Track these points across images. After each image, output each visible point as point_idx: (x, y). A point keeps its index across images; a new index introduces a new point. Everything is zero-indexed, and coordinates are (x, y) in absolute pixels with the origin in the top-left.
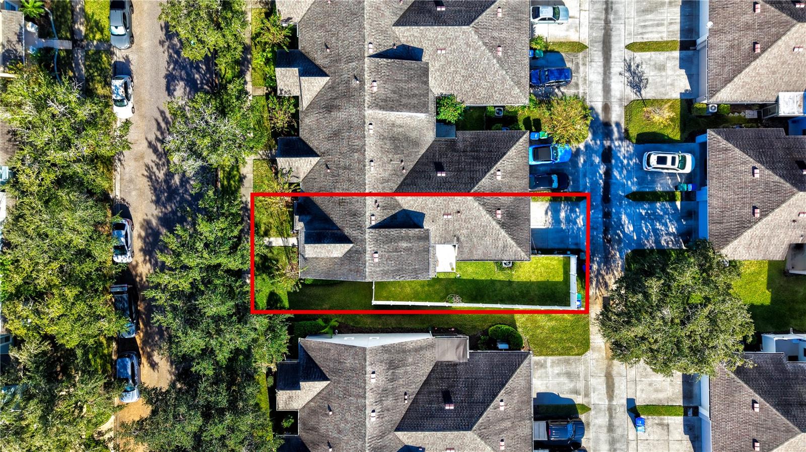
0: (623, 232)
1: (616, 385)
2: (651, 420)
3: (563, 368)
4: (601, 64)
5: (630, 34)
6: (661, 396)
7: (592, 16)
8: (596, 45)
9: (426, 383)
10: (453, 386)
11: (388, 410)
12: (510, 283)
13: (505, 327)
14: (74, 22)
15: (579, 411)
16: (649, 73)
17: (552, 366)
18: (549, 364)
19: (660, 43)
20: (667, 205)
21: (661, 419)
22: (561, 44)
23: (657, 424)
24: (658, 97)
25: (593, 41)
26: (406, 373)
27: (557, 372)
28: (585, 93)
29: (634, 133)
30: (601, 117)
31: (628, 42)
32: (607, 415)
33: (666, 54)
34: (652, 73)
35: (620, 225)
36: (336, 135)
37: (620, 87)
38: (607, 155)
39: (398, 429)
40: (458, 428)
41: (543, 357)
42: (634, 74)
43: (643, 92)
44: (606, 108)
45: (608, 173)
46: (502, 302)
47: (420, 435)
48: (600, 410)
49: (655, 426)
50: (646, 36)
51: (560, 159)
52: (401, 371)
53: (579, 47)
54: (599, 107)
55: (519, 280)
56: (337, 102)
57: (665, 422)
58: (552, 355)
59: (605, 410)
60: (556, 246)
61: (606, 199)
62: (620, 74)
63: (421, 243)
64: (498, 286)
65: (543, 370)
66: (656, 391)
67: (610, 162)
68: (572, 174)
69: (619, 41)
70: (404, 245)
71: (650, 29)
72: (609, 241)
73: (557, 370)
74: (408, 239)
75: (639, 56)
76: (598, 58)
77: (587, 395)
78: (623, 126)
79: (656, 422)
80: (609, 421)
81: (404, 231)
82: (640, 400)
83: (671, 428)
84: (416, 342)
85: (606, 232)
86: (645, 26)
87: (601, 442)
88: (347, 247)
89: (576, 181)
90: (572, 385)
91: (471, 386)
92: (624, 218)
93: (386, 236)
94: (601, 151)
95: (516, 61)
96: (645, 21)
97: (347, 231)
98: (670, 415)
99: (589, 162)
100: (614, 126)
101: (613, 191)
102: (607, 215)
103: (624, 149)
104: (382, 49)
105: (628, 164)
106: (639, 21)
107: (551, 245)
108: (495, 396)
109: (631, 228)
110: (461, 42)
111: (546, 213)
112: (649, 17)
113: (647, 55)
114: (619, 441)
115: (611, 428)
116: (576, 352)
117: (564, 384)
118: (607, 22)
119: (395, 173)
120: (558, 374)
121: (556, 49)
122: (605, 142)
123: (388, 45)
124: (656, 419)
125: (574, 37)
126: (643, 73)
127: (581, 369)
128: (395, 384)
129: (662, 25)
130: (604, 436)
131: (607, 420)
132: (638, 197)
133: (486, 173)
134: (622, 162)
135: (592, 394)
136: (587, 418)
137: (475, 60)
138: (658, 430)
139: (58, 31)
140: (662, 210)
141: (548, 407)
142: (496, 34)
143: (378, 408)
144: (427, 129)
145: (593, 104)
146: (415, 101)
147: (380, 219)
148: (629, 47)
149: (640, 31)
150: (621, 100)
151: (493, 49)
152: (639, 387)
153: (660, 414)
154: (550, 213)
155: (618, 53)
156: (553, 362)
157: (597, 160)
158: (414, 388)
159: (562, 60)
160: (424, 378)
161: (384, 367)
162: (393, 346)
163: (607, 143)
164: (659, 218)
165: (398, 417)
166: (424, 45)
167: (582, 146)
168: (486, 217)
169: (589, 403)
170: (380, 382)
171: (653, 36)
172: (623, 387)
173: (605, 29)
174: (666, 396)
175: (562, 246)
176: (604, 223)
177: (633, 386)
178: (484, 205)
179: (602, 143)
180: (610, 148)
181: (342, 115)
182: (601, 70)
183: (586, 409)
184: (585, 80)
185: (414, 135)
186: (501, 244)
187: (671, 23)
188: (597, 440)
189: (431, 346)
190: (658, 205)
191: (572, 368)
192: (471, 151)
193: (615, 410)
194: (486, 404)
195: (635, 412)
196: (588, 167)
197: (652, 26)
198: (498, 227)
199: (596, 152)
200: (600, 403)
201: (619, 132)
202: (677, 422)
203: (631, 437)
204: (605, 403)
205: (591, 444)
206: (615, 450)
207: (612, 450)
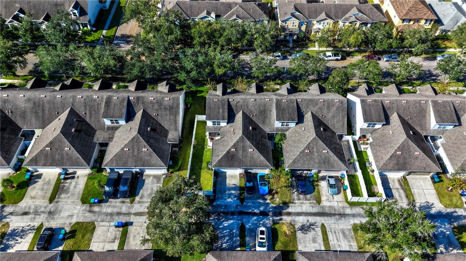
0: (224, 221)
1: (142, 217)
2: (118, 233)
3: (155, 191)
4: (312, 211)
5: (330, 225)
6: (131, 239)
7: (336, 207)
8: (321, 209)
9: (161, 125)
10: (157, 133)
11: (153, 106)
12: (201, 169)
13: (180, 162)
14: (299, 48)
15: (131, 199)
16: (310, 235)
17: (157, 186)
18: (158, 185)
19: (328, 240)
20: (238, 243)
21: (118, 238)
22: (319, 192)
23: (116, 237)
24: (298, 239)
25: (323, 207)
26: (167, 115)
27: (154, 188)
28: (295, 203)
29: (277, 226)
30: (284, 211)
31: (325, 225)
32: (126, 212)
33: (322, 243)
34: (310, 236)
35: (227, 219)
37: (301, 220)
38: (264, 214)
39: (144, 110)
40: (139, 129)
41: (162, 182)
42: (309, 227)
43: (300, 232)
44: (289, 214)
45: (255, 214)
46: (192, 166)
47: (138, 122)
48: (130, 209)
49: (115, 235)
50: (330, 233)
51: (261, 188)
52: (168, 113)
53: (319, 201)
54: (290, 210)
55: (202, 172)
57: (116, 241)
58: (163, 185)
59: (129, 211)
60: (217, 189)
61: (241, 213)
62: (308, 221)
64: (200, 164)
65: (156, 182)
66: (134, 237)
67: (261, 215)
68: (253, 197)
69: (325, 220)
70: (221, 111)
71: (334, 235)
72: (219, 214)
74: (223, 112)
75: (319, 230)
76: (315, 210)
77: (139, 202)
78: (281, 221)
79: (117, 236)
80: (123, 213)
81: (227, 111)
82: (131, 228)
83: (112, 244)
84: (179, 121)
85: (224, 213)
86: (335, 233)
87: (113, 209)
89: (250, 198)
90: (146, 195)
92: (232, 221)
93: (224, 105)
94: (266, 211)
95: (304, 161)
96: (338, 233)
98: (119, 243)
99: (261, 205)
100: (280, 217)
101: (245, 216)
102: (233, 213)
103: (269, 221)
104: (300, 106)
105: (260, 224)
106: (338, 230)
107: (218, 187)
108: (150, 147)
109: (225, 225)
110: (309, 134)
111: (234, 185)
112: (341, 235)
113: (320, 234)
115: (119, 214)
117: (147, 192)
120: (153, 189)
121: (316, 190)
122: (271, 213)
123: (303, 109)
125: (323, 198)
126: (310, 232)
128: (163, 110)
129: (338, 241)
130: (116, 210)
131: (124, 212)
132: (242, 228)
133: (252, 144)
134: (261, 221)
135: (139, 205)
136: (127, 202)
137: (302, 142)
138: (112, 237)
140: (236, 240)
141: (137, 184)
142: (315, 149)
143: (155, 101)
144: (270, 128)
145: (290, 207)
146: (281, 116)
147: (232, 103)
148: (323, 225)
149: (333, 231)
150: (294, 221)
151: (308, 147)
152: (138, 228)
153: (121, 238)
155: (319, 220)
157: (262, 209)
158: (159, 119)
159: (311, 193)
161: (171, 104)
162: (179, 109)
163: (271, 214)
164: (231, 238)
165: (149, 111)
166: (305, 122)
167: (268, 201)
168: (232, 144)
169: (135, 203)
170: (165, 102)
171: (331, 237)
172: (140, 220)
173: (330, 214)
174: (130, 241)
175: (217, 191)
176: (228, 212)
177: (139, 225)
178: (237, 142)
179: (270, 211)
180: (268, 215)
182: (308, 211)
183: (132, 202)
184: (302, 203)
185: (267, 121)
186: (220, 153)
187: (339, 245)
188: (114, 207)
189: (176, 129)
190: (238, 238)
192: (262, 143)
193: (128, 216)
195: (125, 226)
196: (257, 204)
197: (336, 236)
198: (227, 150)
199: (265, 208)
200: (133, 209)
201: (277, 220)
202: (115, 247)
203: (112, 224)
204: (133, 211)
205: (113, 204)
206: (107, 216)
207: (107, 214)
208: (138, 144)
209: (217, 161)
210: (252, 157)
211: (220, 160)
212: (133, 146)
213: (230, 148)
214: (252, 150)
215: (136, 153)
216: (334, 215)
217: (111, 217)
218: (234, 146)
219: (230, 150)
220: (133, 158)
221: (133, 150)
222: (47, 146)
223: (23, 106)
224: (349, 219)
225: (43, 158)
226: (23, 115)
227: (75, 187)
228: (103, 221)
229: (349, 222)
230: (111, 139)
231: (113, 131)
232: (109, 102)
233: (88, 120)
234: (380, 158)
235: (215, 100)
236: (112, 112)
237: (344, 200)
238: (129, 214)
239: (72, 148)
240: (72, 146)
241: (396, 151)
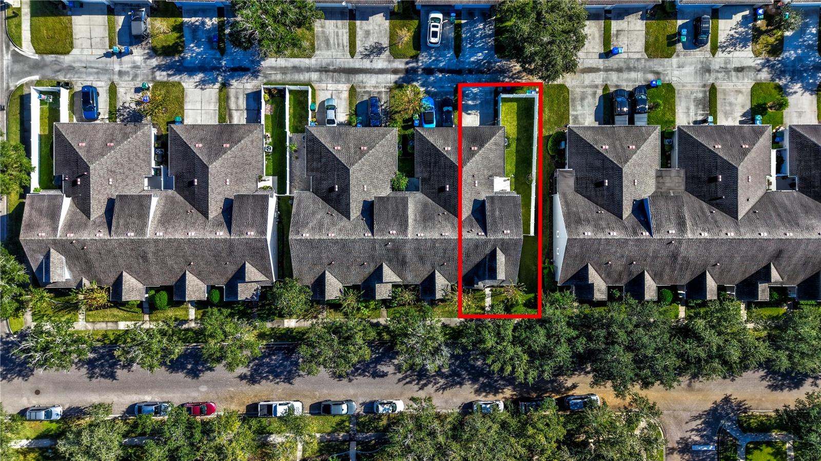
0: (483, 60)
1: (590, 66)
2: (614, 43)
3: (578, 103)
4: (364, 75)
5: (343, 55)
7: (331, 82)
8: (351, 79)
9: (589, 198)
10: (592, 181)
11: (609, 224)
12: (518, 139)
13: (550, 144)
14: (337, 440)
15: (608, 92)
16: (371, 41)
17: (576, 111)
18: (575, 113)
19: (350, 34)
20: (464, 29)
21: (614, 35)
22: (351, 103)
23: (617, 38)
24: (388, 35)
25: (348, 81)
26: (583, 212)
28: (385, 87)
29: (413, 52)
30: (402, 76)
31: (349, 56)
32: (610, 72)
33: (358, 29)
34: (371, 39)
35: (477, 62)
36: (422, 259)
37: (380, 63)
38: (429, 71)
39: (621, 218)
40: (621, 177)
42: (372, 52)
43: (384, 46)
44: (395, 71)
45: (441, 71)
46: (531, 145)
47: (625, 203)
48: (606, 77)
50: (345, 44)
53: (353, 91)
54: (394, 77)
55: (516, 133)
56: (400, 258)
57: (615, 32)
58: (569, 111)
59: (607, 74)
60: (492, 107)
61: (459, 72)
62: (371, 62)
63: (496, 201)
64: (520, 148)
65: (579, 117)
67: (433, 69)
68: (442, 96)
69: (348, 62)
70: (497, 213)
71: (340, 41)
72: (489, 70)
73: (579, 107)
74: (493, 211)
75: (359, 48)
76: (360, 77)
77: (597, 87)
78: (407, 60)
81: (488, 213)
83: (620, 29)
84: (562, 205)
85: (483, 72)
86: (338, 44)
87: (629, 77)
88: (499, 251)
89: (446, 93)
90: (590, 97)
91: (592, 168)
92: (472, 59)
93: (492, 225)
94: (425, 76)
95: (369, 137)
96: (334, 44)
97: (488, 251)
98: (610, 29)
99: (433, 84)
100: (408, 66)
101: (454, 67)
102: (470, 71)
103: (424, 59)
104: (367, 227)
105: (435, 56)
106: (334, 49)
107: (491, 111)
108: (599, 152)
109: (480, 54)
110: (359, 175)
111: (469, 114)
112: (332, 42)
113: (358, 43)
114: (629, 65)
115: (619, 70)
116: (566, 94)
117: (588, 102)
118: (335, 71)
119: (447, 219)
121: (354, 107)
122: (419, 72)
123: (363, 223)
124: (613, 39)
125: (345, 95)
126: (371, 46)
127: (578, 90)
128: (591, 219)
129: (337, 32)
130: (625, 75)
131: (614, 72)
132: (458, 50)
133: (446, 158)
134: (434, 61)
135: (596, 83)
136: (612, 86)
137: (370, 165)
138: (621, 38)
139: (344, 450)
140: (467, 33)
141: (605, 114)
142: (352, 151)
143: (607, 231)
145: (393, 81)
146: (400, 206)
147: (480, 229)
148: (353, 56)
149: (341, 48)
150: (389, 61)
151: (363, 154)
152: (591, 51)
153: (610, 36)
154: (469, 112)
155: (357, 63)
156: (574, 110)
157: (432, 78)
159: (361, 103)
160: (586, 200)
162: (566, 221)
164: (473, 35)
165: (613, 217)
166: (361, 199)
167: (422, 89)
168: (477, 157)
169: (602, 85)
171: (345, 39)
172: (591, 61)
173: (339, 73)
174: (598, 32)
175: (492, 103)
176: (476, 73)
177: (591, 54)
178: (469, 159)
179: (420, 75)
180: (423, 69)
181: (409, 254)
182: (368, 76)
183: (606, 87)
184: (375, 87)
185: (420, 207)
186: (494, 147)
187: (337, 27)
188: (628, 80)
189: (564, 196)
190: (464, 36)
191: (578, 96)
192: (430, 167)
193: (607, 67)
194: (604, 158)
195: (608, 53)
196: (436, 85)
197: (338, 39)
198: (483, 149)
199: (426, 79)
200: (602, 77)
201: (412, 62)
202: (615, 24)
203: (625, 56)
204: (602, 74)
206: (635, 67)
207: (635, 69)
208: (617, 154)
210: (446, 140)
212: (624, 151)
213: (480, 152)
214: (446, 149)
215: (617, 142)
218: (473, 154)
219: (480, 149)
221: (622, 147)
222: (748, 150)
224: (316, 64)
227: (688, 109)
228: (638, 59)
229: (316, 60)
230: (659, 175)
231: (660, 190)
232: (679, 224)
233: (705, 205)
235: (509, 232)
237: (317, 92)
238: (607, 70)
239: (712, 149)
240: (712, 152)
241: (230, 148)
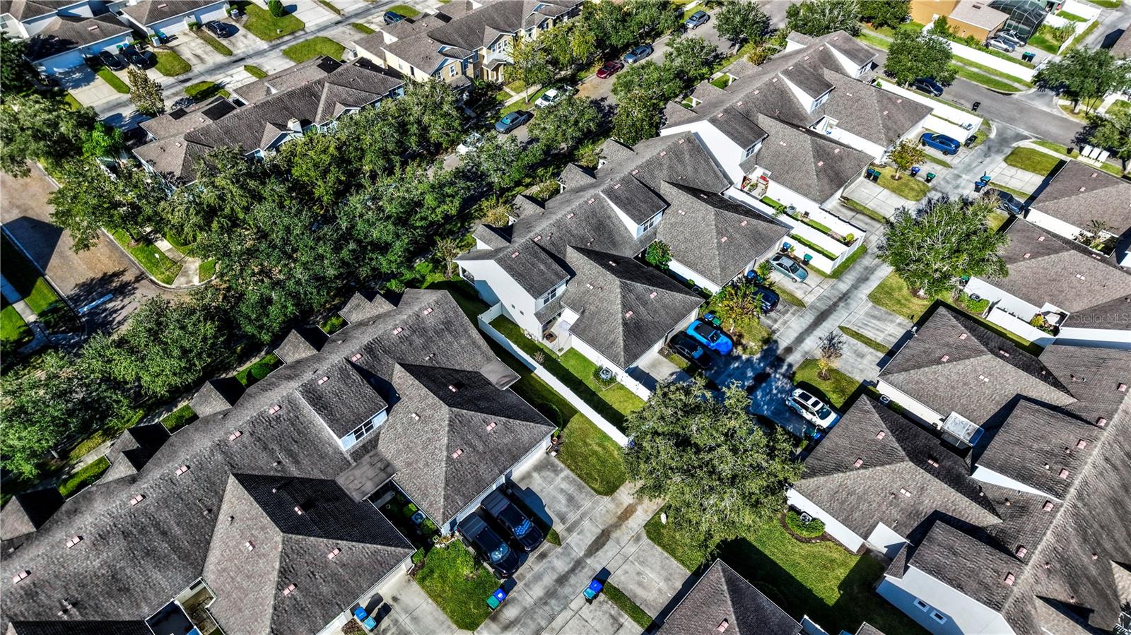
1: (606, 547)
3: (571, 490)
4: (809, 323)
5: (849, 322)
6: (640, 592)
8: (814, 310)
10: (471, 387)
11: (411, 344)
15: (548, 537)
17: (563, 479)
18: (562, 475)
19: (871, 340)
21: (619, 614)
22: (784, 291)
23: (611, 615)
25: (813, 307)
26: (451, 344)
27: (563, 487)
29: (799, 378)
30: (779, 351)
31: (843, 325)
32: (571, 565)
33: (871, 350)
34: (849, 354)
37: (812, 345)
38: (762, 378)
40: (441, 398)
41: (562, 465)
42: (832, 345)
43: (831, 359)
48: (569, 554)
49: (607, 616)
50: (861, 330)
51: (717, 345)
52: (449, 337)
53: (800, 304)
54: (783, 344)
55: (603, 398)
57: (622, 620)
58: (572, 470)
59: (573, 559)
62: (820, 338)
63: (554, 277)
65: (552, 475)
66: (640, 584)
67: (761, 383)
71: (870, 329)
75: (845, 338)
77: (569, 530)
78: (794, 369)
79: (613, 612)
80: (568, 573)
82: (616, 579)
83: (621, 631)
86: (866, 324)
87: (540, 583)
90: (564, 509)
91: (485, 398)
94: (758, 372)
96: (869, 322)
98: (632, 617)
99: (742, 370)
100: (786, 364)
103: (780, 383)
104: (643, 179)
105: (776, 395)
106: (864, 319)
108: (495, 414)
111: (672, 375)
112: (874, 322)
115: (562, 580)
116: (596, 487)
117: (560, 502)
119: (582, 238)
120: (562, 489)
121: (778, 292)
122: (768, 368)
124: (614, 610)
125: (799, 294)
126: (841, 348)
127: (587, 504)
128: (436, 338)
129: (882, 331)
130: (548, 580)
131: (566, 570)
133: (645, 284)
135: (575, 534)
136: (550, 550)
138: (607, 621)
142: (730, 229)
144: (631, 247)
145: (779, 340)
146: (636, 213)
148: (841, 328)
149: (860, 325)
150: (806, 353)
151: (719, 233)
152: (625, 567)
153: (622, 607)
155: (830, 326)
157: (750, 374)
158: (443, 361)
159: (778, 301)
163: (768, 370)
166: (674, 202)
167: (744, 357)
168: (618, 307)
169: (565, 538)
170: (429, 321)
171: (869, 333)
172: (610, 554)
173: (831, 307)
174: (644, 597)
177: (621, 562)
178: (624, 297)
179: (764, 368)
180: (769, 375)
182: (805, 326)
183: (557, 540)
184: (786, 323)
185: (618, 238)
186: (611, 338)
187: (891, 335)
188: (538, 578)
191: (580, 497)
193: (583, 568)
194: (482, 411)
196: (737, 373)
198: (620, 322)
199: (753, 369)
200: (575, 549)
201: (787, 370)
202: (633, 630)
203: (574, 605)
204: (579, 552)
205: (529, 576)
206: (546, 603)
207: (543, 601)
208: (469, 427)
209: (622, 353)
210: (665, 306)
211: (625, 346)
212: (463, 439)
213: (620, 315)
214: (655, 294)
215: (481, 448)
216: (835, 305)
217: (557, 599)
218: (626, 307)
219: (624, 319)
220: (484, 459)
221: (471, 445)
222: (280, 587)
223: (97, 563)
224: (856, 296)
225: (294, 620)
226: (117, 585)
227: (415, 620)
228: (553, 618)
229: (861, 299)
230: (389, 470)
231: (371, 454)
232: (320, 398)
233: (294, 472)
234: (805, 187)
235: (514, 256)
236: (346, 411)
237: (823, 278)
238: (578, 564)
239: (342, 543)
240: (338, 539)
241: (816, 165)
